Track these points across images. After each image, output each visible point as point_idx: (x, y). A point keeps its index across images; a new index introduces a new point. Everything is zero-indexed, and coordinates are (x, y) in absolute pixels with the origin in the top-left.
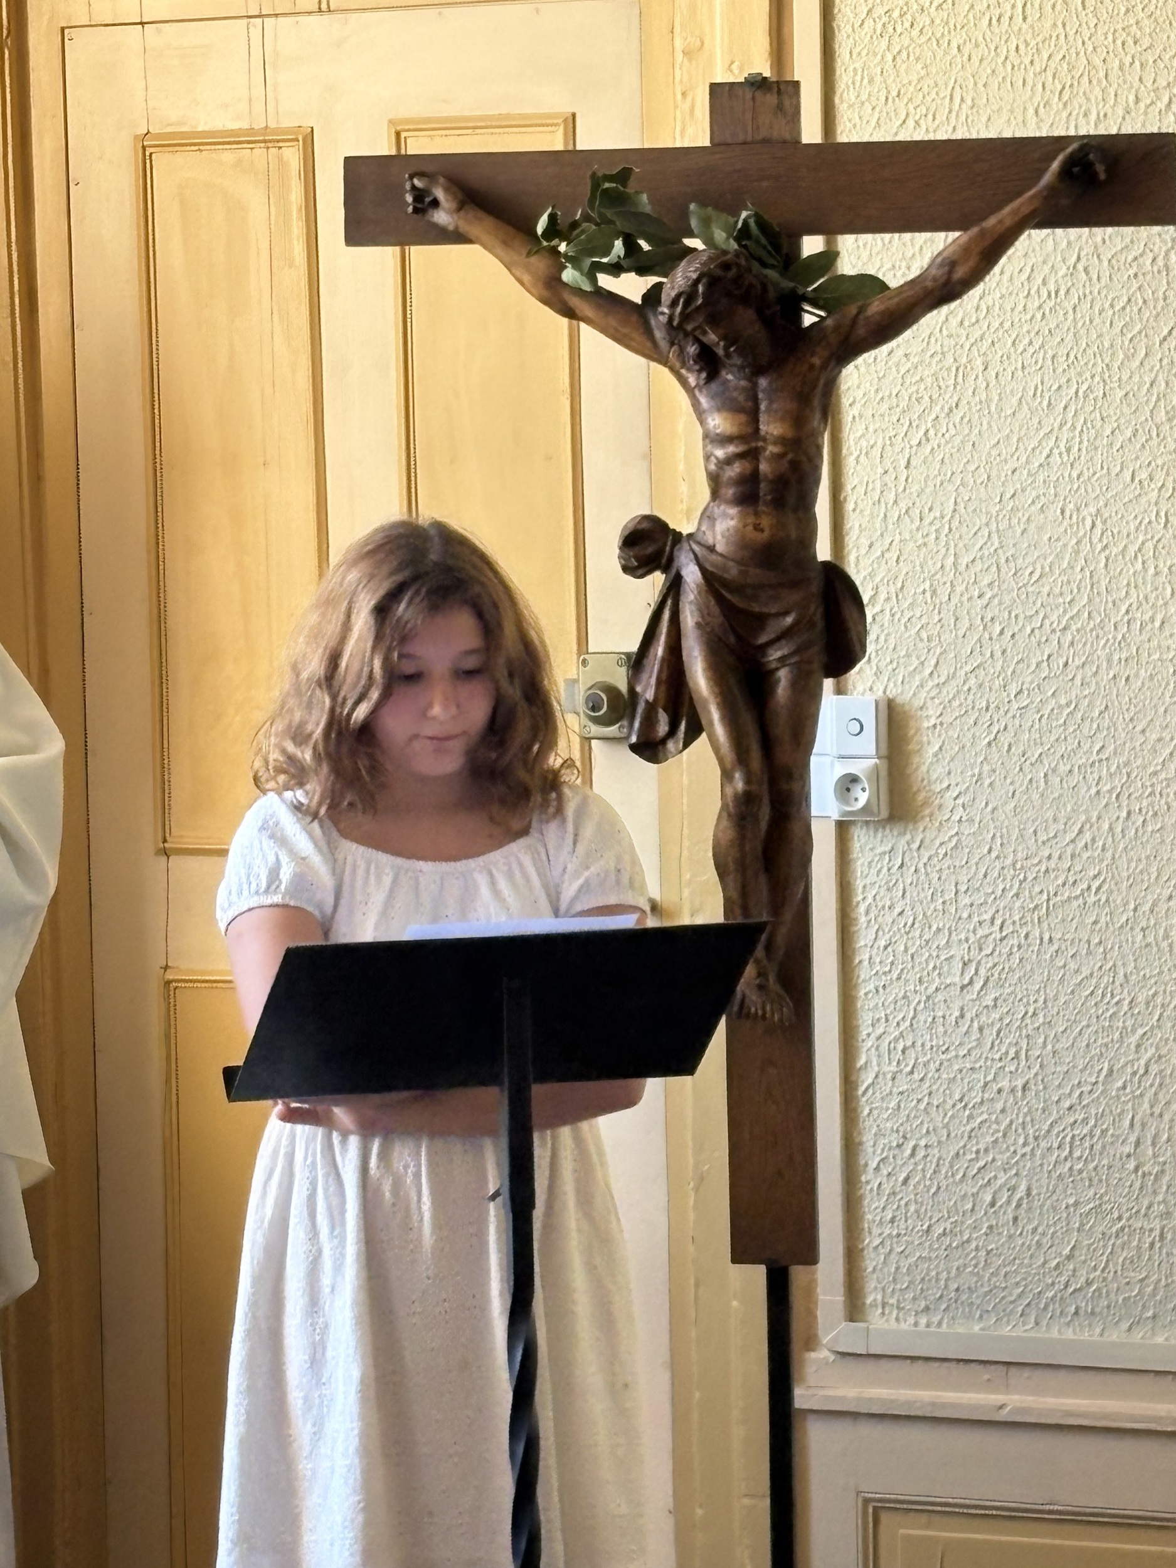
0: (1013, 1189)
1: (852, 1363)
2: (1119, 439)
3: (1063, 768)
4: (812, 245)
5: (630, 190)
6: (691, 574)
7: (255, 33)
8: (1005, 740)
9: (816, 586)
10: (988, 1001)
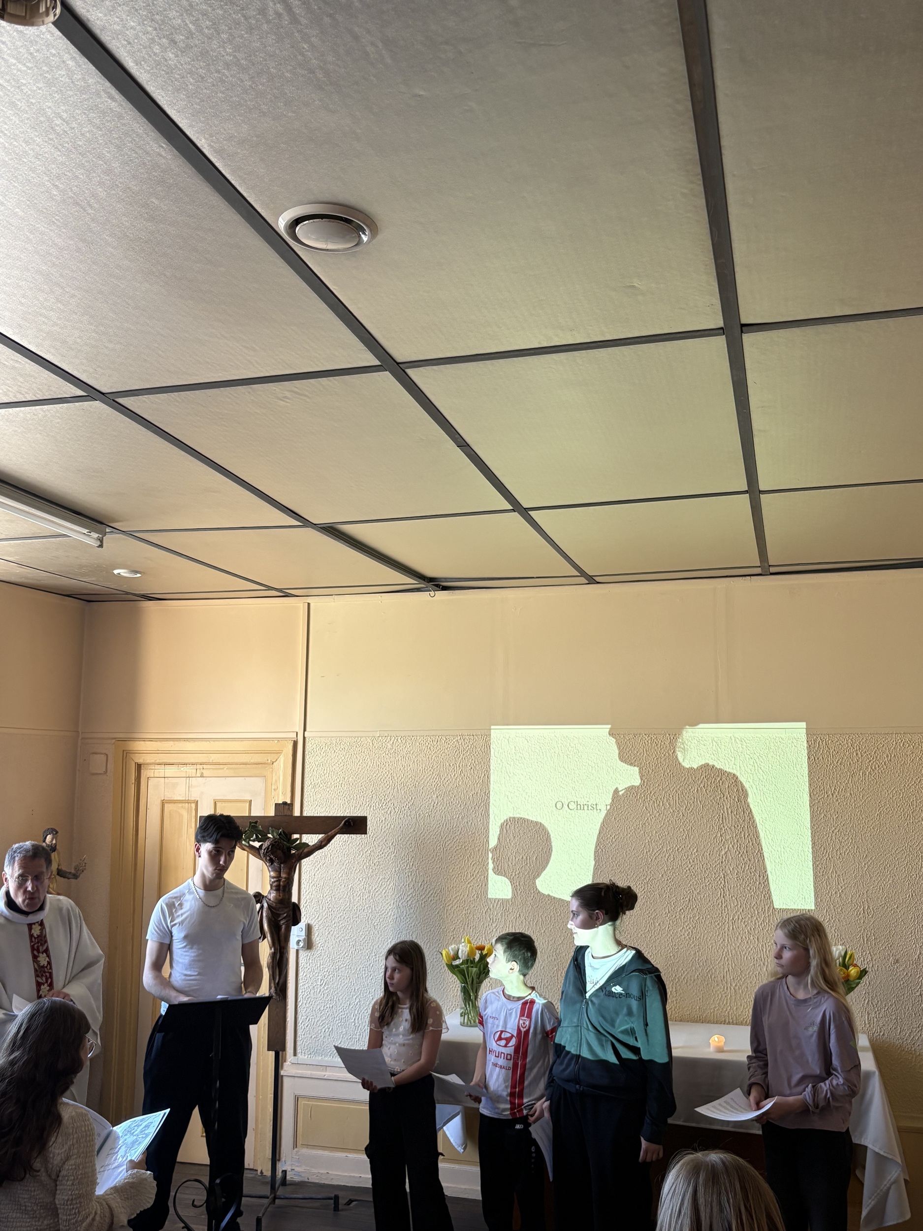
0: (329, 1028)
1: (294, 1065)
2: (357, 872)
3: (343, 940)
4: (296, 836)
5: (257, 825)
6: (265, 905)
7: (188, 780)
8: (332, 933)
9: (291, 908)
10: (326, 988)
